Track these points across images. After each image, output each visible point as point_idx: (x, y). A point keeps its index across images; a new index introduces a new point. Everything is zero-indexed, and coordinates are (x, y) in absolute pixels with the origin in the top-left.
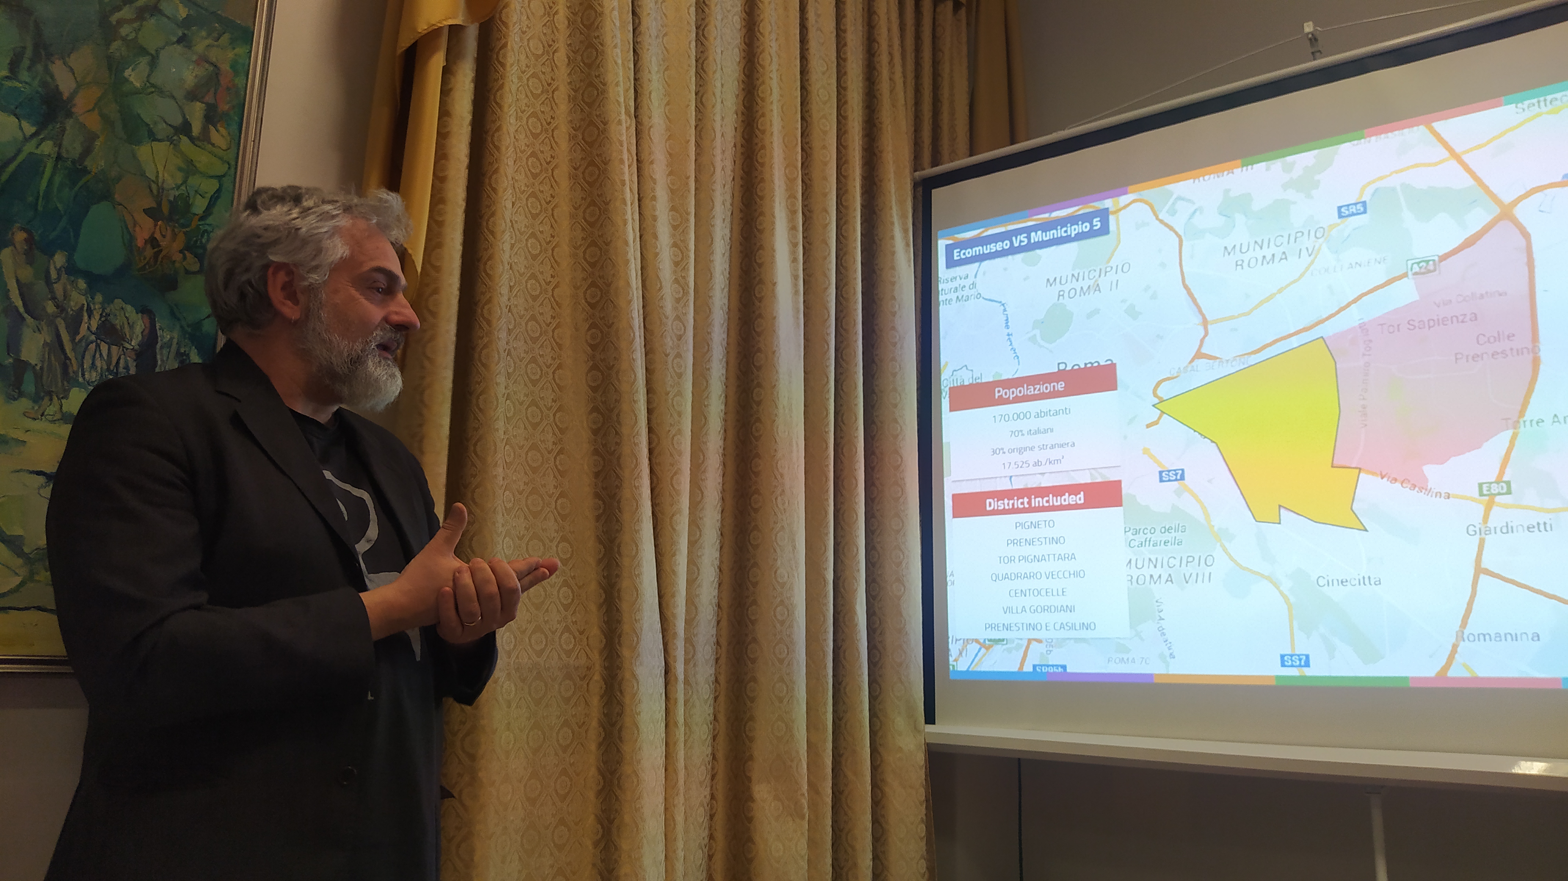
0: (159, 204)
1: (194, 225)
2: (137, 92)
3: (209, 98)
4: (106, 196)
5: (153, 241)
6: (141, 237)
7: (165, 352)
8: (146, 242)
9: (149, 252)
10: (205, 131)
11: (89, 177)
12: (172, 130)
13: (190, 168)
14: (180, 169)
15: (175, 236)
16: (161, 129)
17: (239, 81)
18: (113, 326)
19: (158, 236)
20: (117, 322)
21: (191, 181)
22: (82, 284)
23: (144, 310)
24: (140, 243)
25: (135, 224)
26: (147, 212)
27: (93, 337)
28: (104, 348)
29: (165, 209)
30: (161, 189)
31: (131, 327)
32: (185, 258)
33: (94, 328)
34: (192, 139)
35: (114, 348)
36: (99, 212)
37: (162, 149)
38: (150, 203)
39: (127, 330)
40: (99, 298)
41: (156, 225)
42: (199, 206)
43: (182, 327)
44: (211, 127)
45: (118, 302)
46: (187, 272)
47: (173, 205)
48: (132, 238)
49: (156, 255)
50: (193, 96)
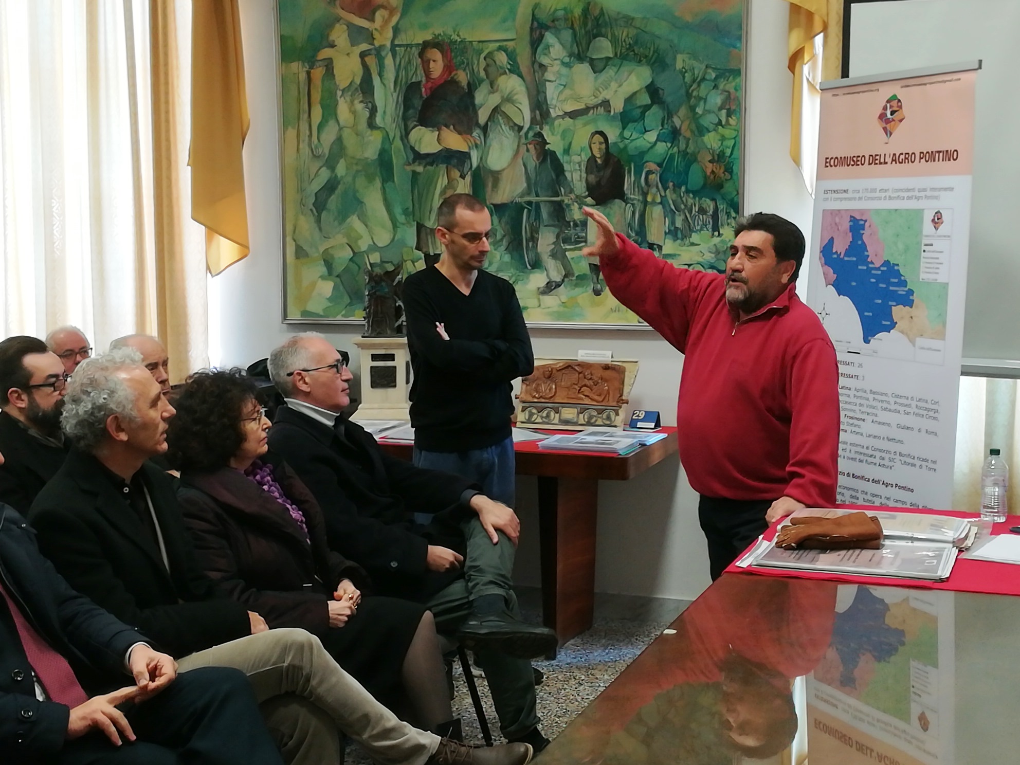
0: (713, 157)
1: (727, 161)
2: (701, 116)
3: (727, 107)
4: (695, 160)
5: (713, 172)
6: (709, 171)
7: (722, 213)
8: (711, 173)
9: (712, 177)
10: (727, 121)
11: (689, 155)
12: (714, 126)
13: (723, 139)
14: (720, 140)
15: (720, 167)
16: (711, 127)
17: (738, 94)
18: (703, 208)
19: (714, 170)
20: (704, 206)
21: (724, 143)
22: (691, 195)
23: (713, 200)
24: (708, 174)
25: (706, 167)
26: (710, 161)
27: (697, 214)
28: (701, 216)
29: (716, 158)
30: (714, 151)
31: (709, 207)
32: (725, 174)
33: (697, 210)
34: (723, 127)
35: (704, 216)
36: (694, 168)
37: (712, 134)
38: (710, 158)
39: (708, 209)
40: (697, 199)
41: (713, 166)
42: (728, 152)
43: (727, 203)
44: (730, 118)
45: (703, 199)
46: (726, 180)
47: (718, 155)
48: (705, 173)
49: (715, 177)
50: (720, 109)
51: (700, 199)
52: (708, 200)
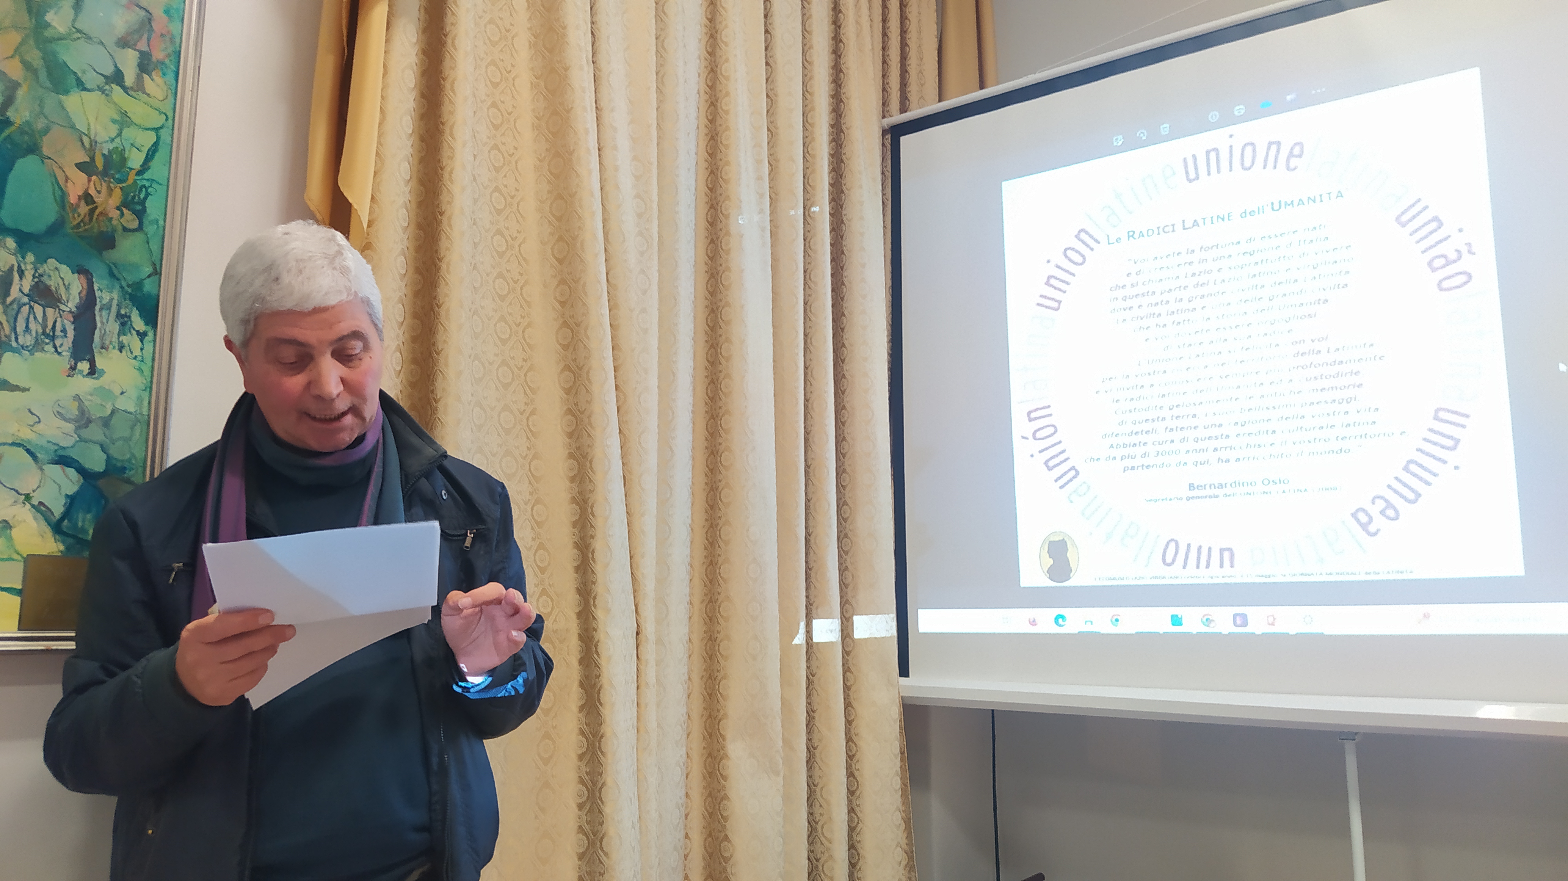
0: (93, 159)
1: (130, 181)
2: (61, 38)
3: (143, 46)
4: (33, 149)
5: (87, 198)
6: (74, 193)
8: (80, 198)
9: (84, 209)
10: (139, 80)
11: (13, 128)
12: (103, 80)
13: (124, 120)
14: (114, 121)
15: (110, 191)
16: (91, 79)
17: (174, 27)
18: (48, 288)
19: (92, 192)
20: (52, 283)
21: (126, 132)
22: (11, 243)
23: (81, 271)
24: (73, 199)
25: (67, 179)
26: (79, 166)
27: (26, 300)
28: (38, 309)
29: (99, 163)
30: (94, 143)
31: (67, 288)
32: (122, 215)
33: (26, 290)
34: (125, 89)
35: (50, 311)
36: (25, 166)
37: (92, 99)
38: (83, 158)
39: (62, 291)
40: (30, 257)
41: (89, 181)
42: (136, 160)
43: (122, 287)
44: (145, 76)
45: (52, 262)
46: (125, 229)
47: (107, 158)
48: (64, 195)
49: (92, 212)
50: (124, 43)
51: (41, 259)
52: (64, 268)
